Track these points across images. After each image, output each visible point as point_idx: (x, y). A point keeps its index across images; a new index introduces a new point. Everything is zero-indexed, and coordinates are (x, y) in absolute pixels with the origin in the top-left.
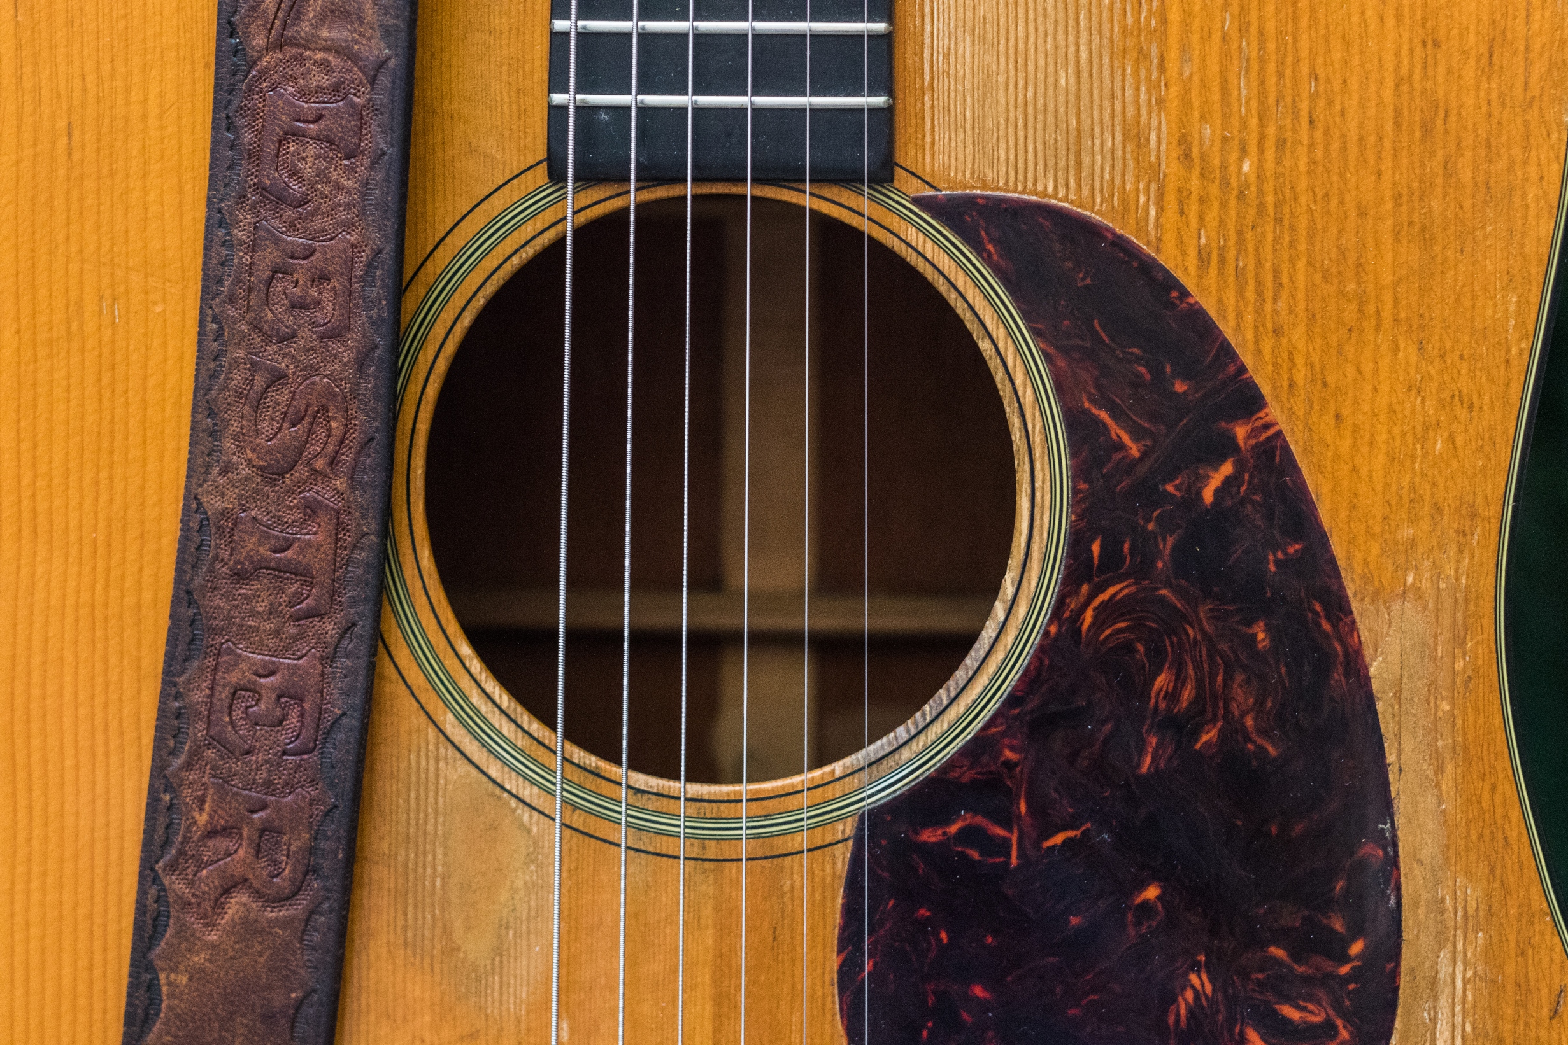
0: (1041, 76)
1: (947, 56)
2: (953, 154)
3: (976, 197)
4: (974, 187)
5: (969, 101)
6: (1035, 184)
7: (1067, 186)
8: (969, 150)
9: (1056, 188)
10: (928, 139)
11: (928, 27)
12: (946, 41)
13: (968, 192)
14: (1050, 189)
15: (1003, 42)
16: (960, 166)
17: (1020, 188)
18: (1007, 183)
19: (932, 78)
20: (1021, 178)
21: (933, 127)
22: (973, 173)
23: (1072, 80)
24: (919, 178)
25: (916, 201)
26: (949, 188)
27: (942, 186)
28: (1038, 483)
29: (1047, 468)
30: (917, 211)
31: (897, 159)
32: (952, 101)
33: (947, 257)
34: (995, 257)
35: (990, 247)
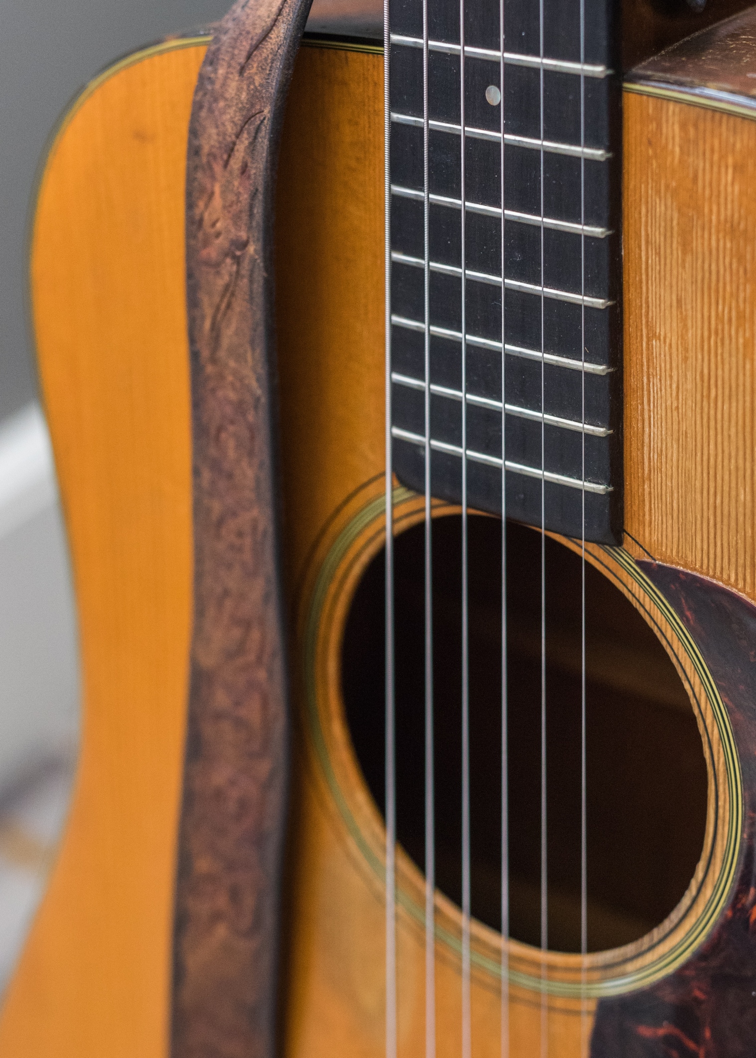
0: (726, 488)
1: (660, 455)
2: (664, 533)
3: (679, 572)
4: (678, 564)
5: (675, 495)
6: (722, 573)
7: (745, 580)
8: (676, 534)
9: (737, 580)
10: (647, 517)
11: (647, 430)
12: (659, 445)
13: (674, 566)
14: (733, 579)
15: (699, 454)
16: (669, 544)
17: (711, 573)
18: (701, 566)
19: (650, 471)
20: (712, 565)
21: (650, 510)
22: (678, 552)
23: (748, 498)
24: (641, 546)
25: (639, 563)
26: (661, 560)
27: (657, 556)
28: (721, 803)
29: (727, 791)
30: (639, 570)
31: (625, 528)
32: (664, 493)
33: (659, 612)
34: (692, 622)
35: (688, 614)
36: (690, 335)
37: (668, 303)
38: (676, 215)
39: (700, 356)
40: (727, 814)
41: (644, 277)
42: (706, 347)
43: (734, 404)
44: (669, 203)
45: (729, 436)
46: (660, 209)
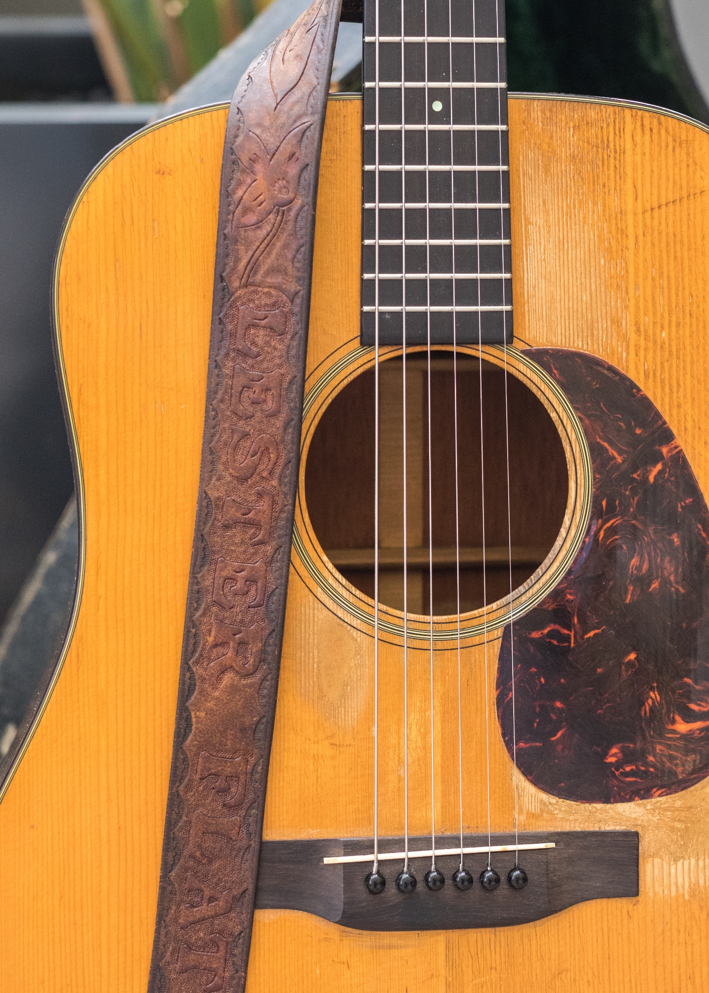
0: (575, 296)
1: (534, 288)
2: (538, 331)
3: (549, 349)
4: (548, 346)
5: (544, 307)
6: (574, 344)
7: (587, 344)
8: (545, 329)
9: (583, 345)
10: (527, 324)
11: (526, 276)
12: (534, 282)
13: (545, 347)
14: (580, 346)
15: (558, 281)
16: (541, 336)
17: (567, 345)
18: (561, 344)
19: (528, 298)
20: (567, 341)
21: (529, 319)
22: (547, 339)
23: (588, 298)
24: (524, 342)
25: (523, 352)
26: (536, 346)
27: (533, 345)
28: (579, 475)
29: (582, 468)
30: (522, 356)
31: (514, 334)
32: (537, 308)
33: (536, 377)
34: (557, 376)
35: (555, 372)
36: (551, 219)
37: (537, 204)
38: (540, 157)
39: (557, 228)
40: (583, 481)
41: (522, 193)
42: (561, 223)
43: (578, 250)
44: (536, 152)
45: (576, 267)
46: (531, 155)
